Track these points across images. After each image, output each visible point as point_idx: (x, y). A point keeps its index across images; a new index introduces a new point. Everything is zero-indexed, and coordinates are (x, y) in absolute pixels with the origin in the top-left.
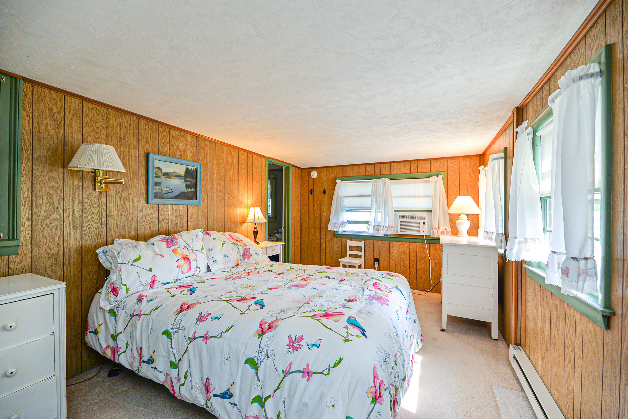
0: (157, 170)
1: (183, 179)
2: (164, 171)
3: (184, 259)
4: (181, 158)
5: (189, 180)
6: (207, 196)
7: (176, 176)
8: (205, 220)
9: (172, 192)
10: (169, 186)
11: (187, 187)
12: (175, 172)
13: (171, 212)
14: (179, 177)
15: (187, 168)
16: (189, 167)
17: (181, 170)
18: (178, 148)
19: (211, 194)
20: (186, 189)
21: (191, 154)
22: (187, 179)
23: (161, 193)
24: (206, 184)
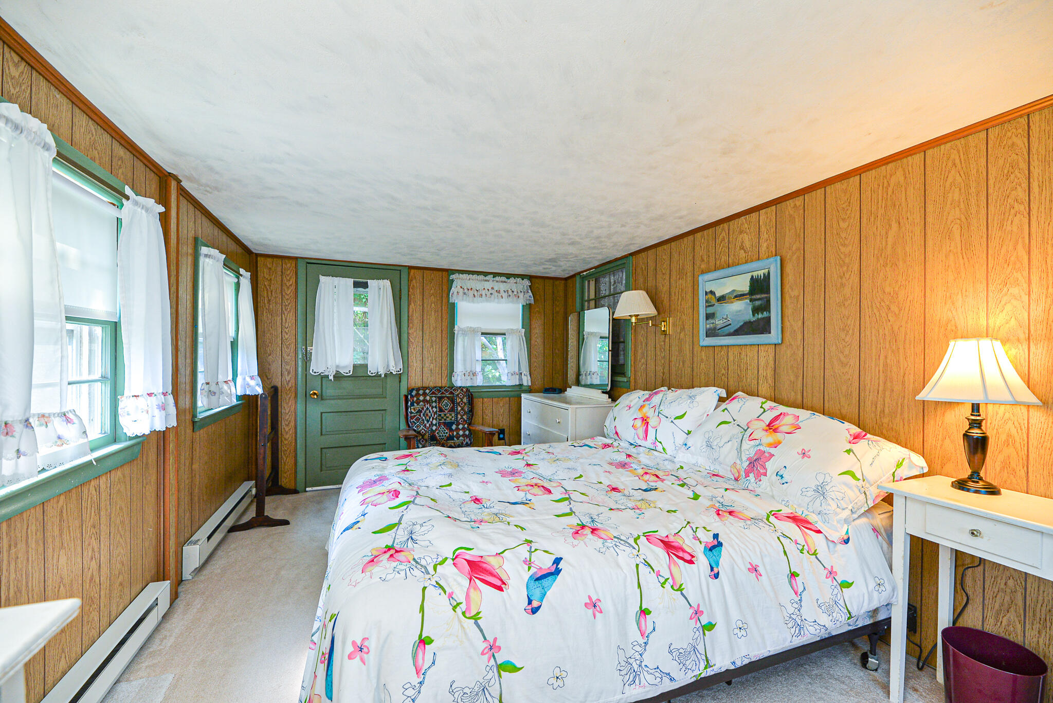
0: (709, 296)
1: (746, 298)
2: (718, 294)
3: (643, 421)
4: (746, 262)
5: (758, 296)
6: (800, 323)
7: (736, 297)
8: (797, 377)
9: (730, 324)
10: (725, 317)
11: (755, 310)
12: (734, 291)
13: (731, 358)
14: (740, 296)
15: (752, 276)
16: (755, 274)
17: (742, 284)
18: (742, 248)
19: (814, 316)
20: (754, 315)
21: (765, 245)
22: (754, 297)
23: (715, 328)
24: (798, 296)
